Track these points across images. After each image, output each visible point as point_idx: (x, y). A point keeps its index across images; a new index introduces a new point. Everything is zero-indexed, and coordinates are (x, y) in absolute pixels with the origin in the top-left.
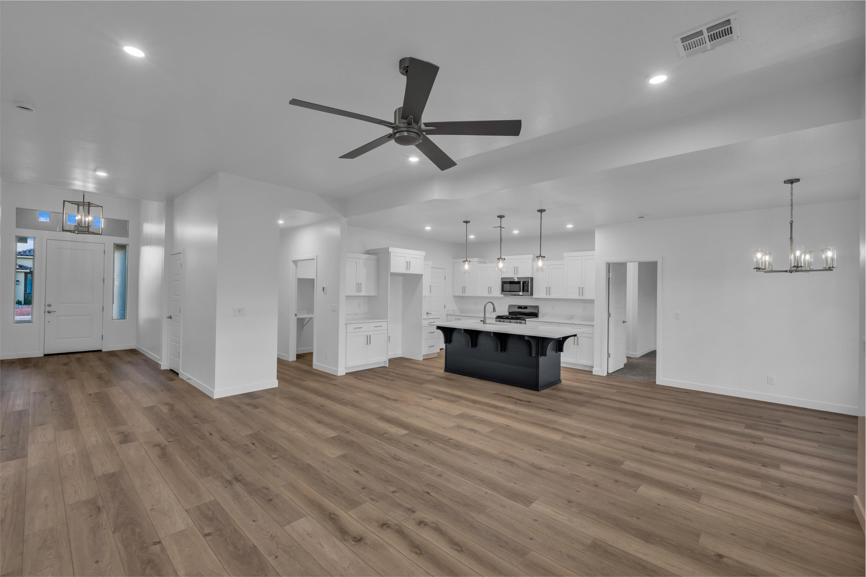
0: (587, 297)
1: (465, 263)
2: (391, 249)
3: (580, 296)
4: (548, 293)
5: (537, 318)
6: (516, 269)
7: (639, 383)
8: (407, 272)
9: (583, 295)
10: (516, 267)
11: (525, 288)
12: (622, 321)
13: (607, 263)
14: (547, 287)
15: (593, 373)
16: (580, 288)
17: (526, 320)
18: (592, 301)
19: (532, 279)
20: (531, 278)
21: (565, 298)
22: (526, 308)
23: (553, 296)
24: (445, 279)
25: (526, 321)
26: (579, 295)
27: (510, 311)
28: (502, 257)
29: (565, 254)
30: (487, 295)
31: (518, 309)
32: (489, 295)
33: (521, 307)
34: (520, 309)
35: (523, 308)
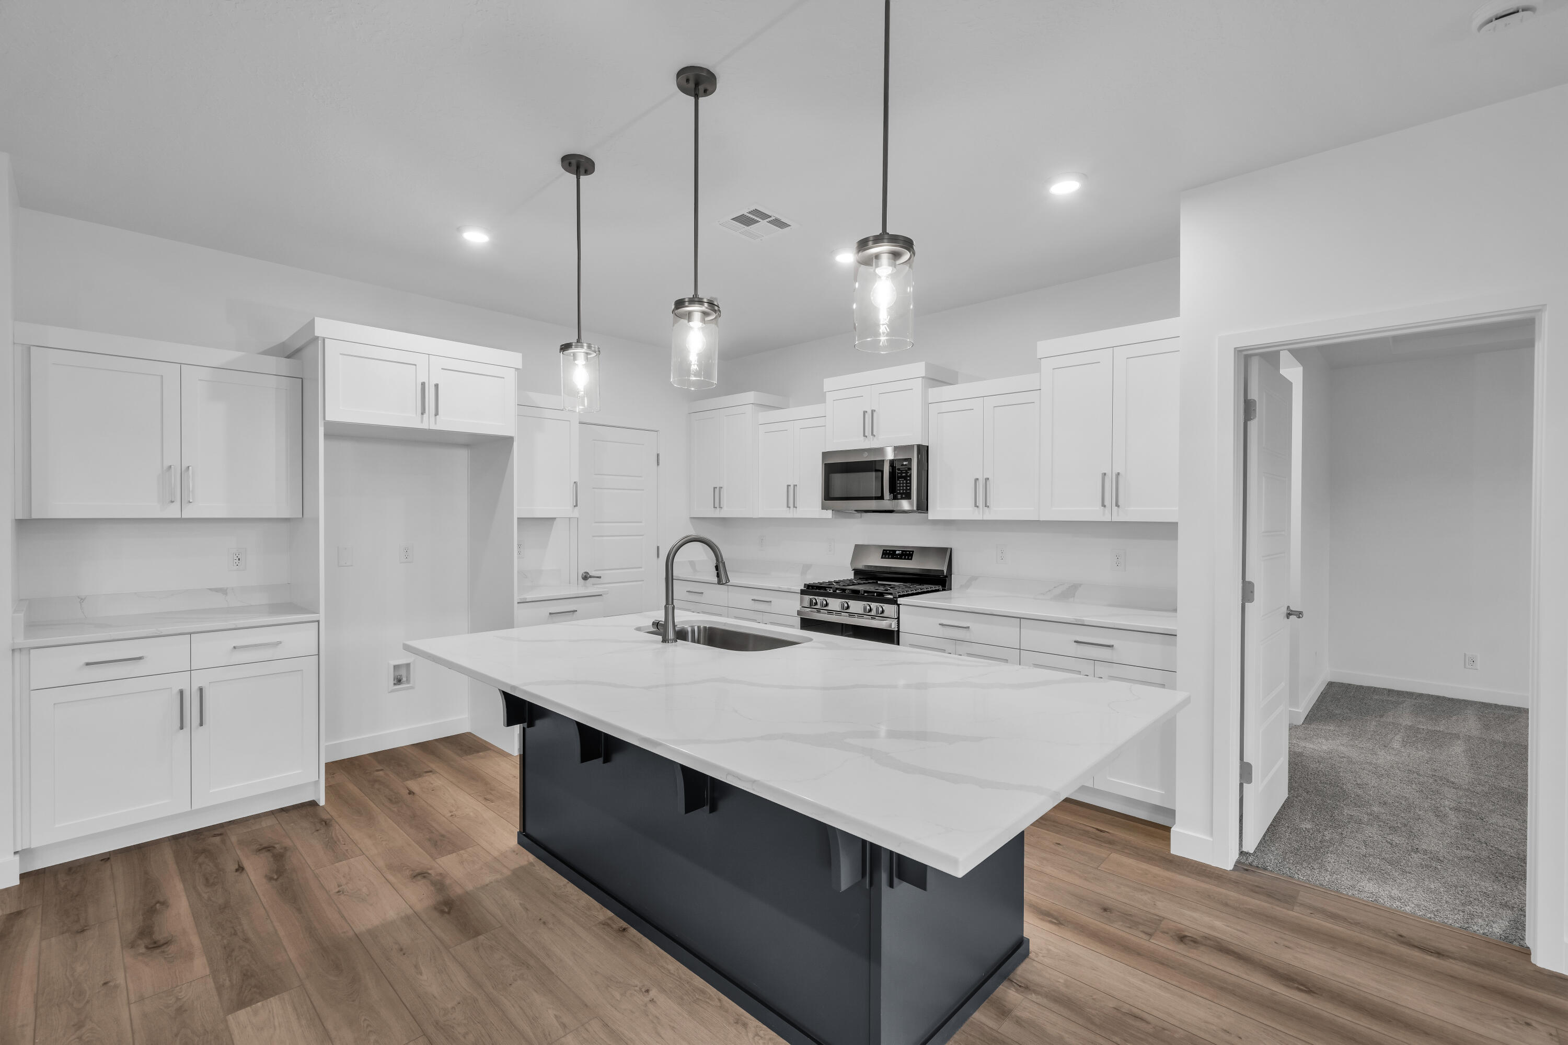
0: (1133, 512)
1: (574, 354)
2: (323, 327)
3: (1107, 510)
4: (981, 502)
5: (944, 590)
6: (869, 419)
7: (1439, 954)
8: (425, 426)
9: (1120, 504)
10: (870, 412)
11: (900, 483)
12: (1285, 610)
13: (1238, 351)
14: (977, 480)
15: (1177, 848)
16: (1106, 478)
17: (900, 601)
18: (1168, 530)
19: (923, 451)
20: (919, 446)
21: (1043, 518)
22: (907, 554)
23: (998, 512)
24: (658, 464)
25: (899, 605)
26: (1104, 506)
27: (860, 566)
28: (703, 294)
29: (1044, 347)
30: (782, 512)
31: (882, 558)
32: (790, 512)
33: (895, 551)
34: (889, 558)
35: (898, 554)
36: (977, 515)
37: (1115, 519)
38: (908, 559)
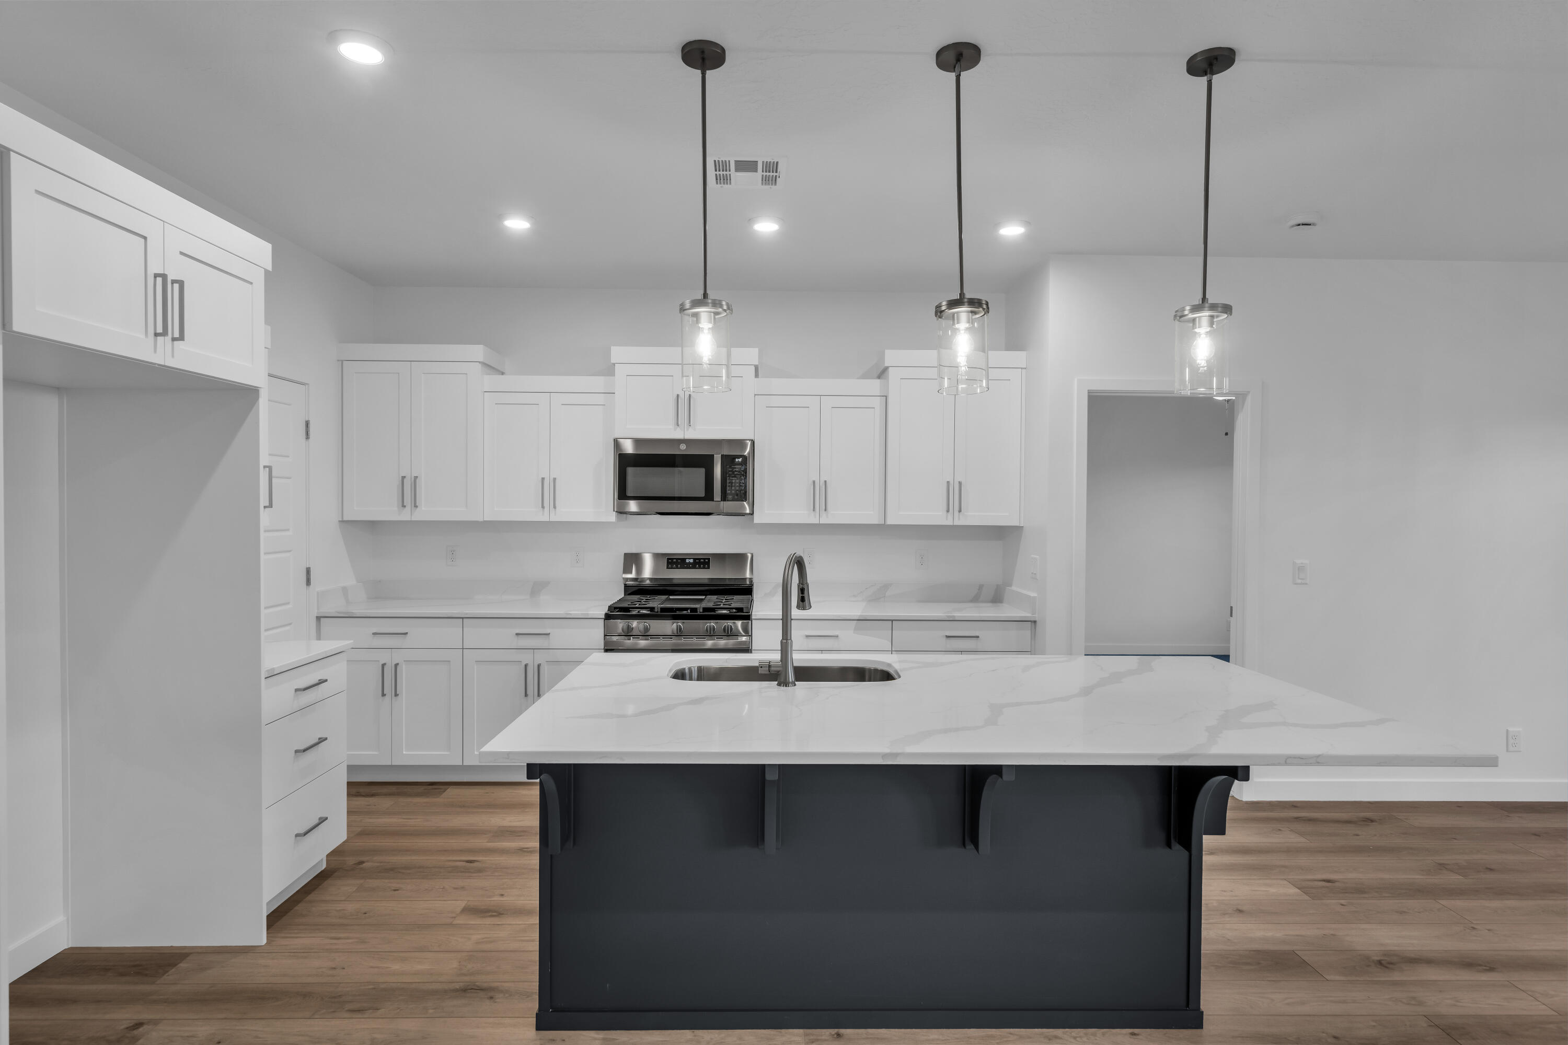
0: (973, 516)
3: (950, 515)
4: (818, 506)
6: (683, 406)
8: (158, 358)
9: (962, 509)
10: (685, 398)
11: (733, 483)
13: (1089, 393)
14: (813, 482)
16: (950, 486)
19: (754, 448)
20: (752, 442)
21: (890, 522)
22: (700, 563)
23: (836, 516)
26: (947, 511)
29: (893, 356)
30: (531, 513)
31: (667, 568)
32: (543, 514)
33: (683, 560)
34: (677, 568)
35: (690, 563)
36: (813, 519)
37: (957, 523)
38: (704, 568)
